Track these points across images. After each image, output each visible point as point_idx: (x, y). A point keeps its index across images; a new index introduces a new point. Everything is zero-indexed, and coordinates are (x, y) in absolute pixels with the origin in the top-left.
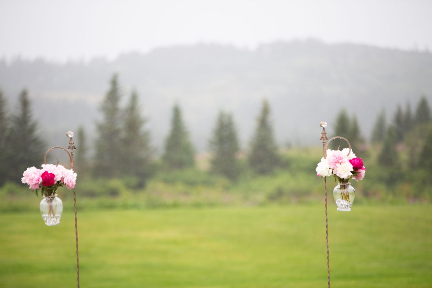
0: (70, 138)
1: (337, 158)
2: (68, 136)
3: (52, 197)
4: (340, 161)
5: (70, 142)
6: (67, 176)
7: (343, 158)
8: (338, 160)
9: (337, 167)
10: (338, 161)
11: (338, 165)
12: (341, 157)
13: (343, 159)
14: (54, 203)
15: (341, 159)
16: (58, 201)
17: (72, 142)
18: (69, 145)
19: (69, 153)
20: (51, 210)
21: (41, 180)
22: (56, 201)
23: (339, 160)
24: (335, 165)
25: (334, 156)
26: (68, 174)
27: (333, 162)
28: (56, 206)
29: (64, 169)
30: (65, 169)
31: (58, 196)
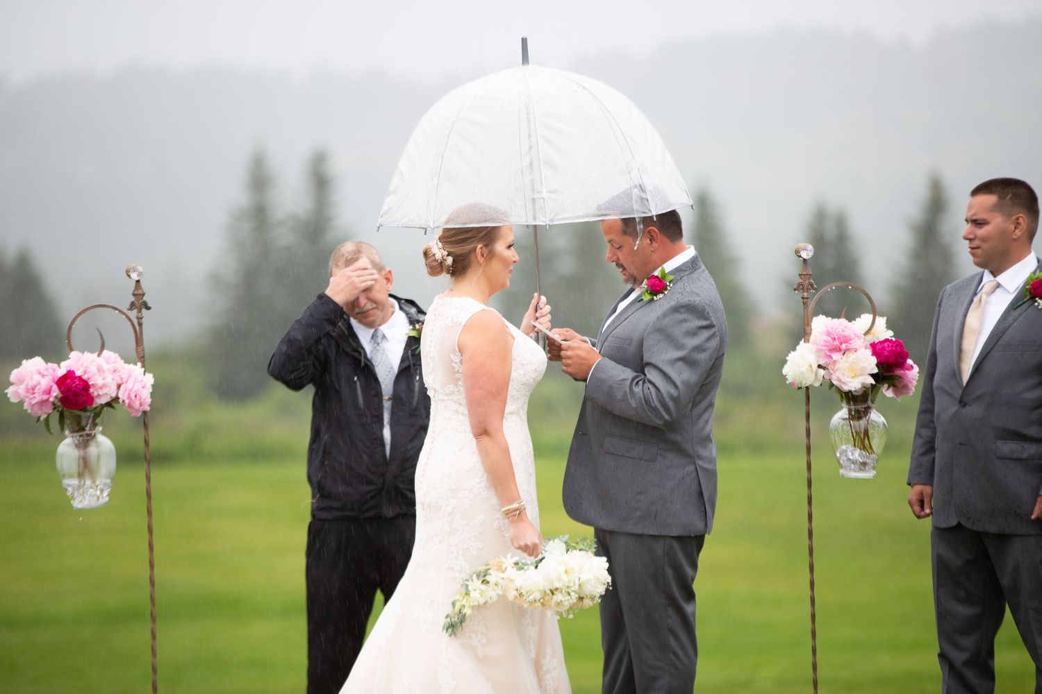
0: (134, 283)
1: (835, 339)
2: (129, 276)
3: (88, 435)
4: (844, 346)
5: (136, 292)
6: (127, 382)
7: (851, 340)
8: (837, 343)
9: (835, 362)
10: (839, 346)
11: (836, 356)
12: (845, 337)
13: (851, 342)
14: (92, 450)
15: (847, 340)
16: (103, 444)
17: (140, 292)
18: (133, 299)
19: (130, 320)
20: (86, 468)
21: (56, 392)
22: (98, 445)
23: (841, 344)
24: (830, 357)
25: (829, 334)
26: (130, 376)
27: (823, 348)
28: (99, 457)
29: (120, 363)
30: (122, 361)
31: (103, 433)
